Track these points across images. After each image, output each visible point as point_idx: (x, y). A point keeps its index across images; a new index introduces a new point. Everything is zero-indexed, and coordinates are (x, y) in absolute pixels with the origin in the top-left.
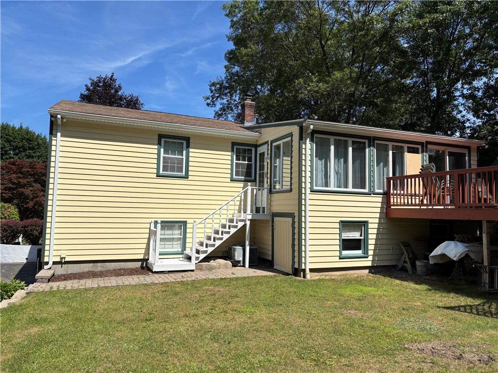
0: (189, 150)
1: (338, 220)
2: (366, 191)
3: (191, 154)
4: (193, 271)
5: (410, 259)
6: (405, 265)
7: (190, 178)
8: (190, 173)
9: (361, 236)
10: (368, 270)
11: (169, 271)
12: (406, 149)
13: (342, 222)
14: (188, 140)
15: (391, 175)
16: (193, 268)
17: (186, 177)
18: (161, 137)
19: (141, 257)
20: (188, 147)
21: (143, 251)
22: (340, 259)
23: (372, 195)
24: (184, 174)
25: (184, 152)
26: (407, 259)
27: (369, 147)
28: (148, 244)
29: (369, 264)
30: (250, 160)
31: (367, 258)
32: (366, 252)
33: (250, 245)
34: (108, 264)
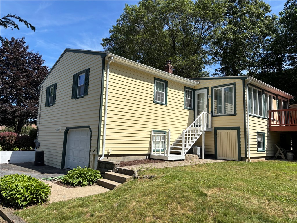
0: (167, 89)
1: (256, 131)
2: (263, 117)
3: (168, 91)
4: (183, 160)
5: (283, 152)
6: (280, 155)
7: (168, 105)
8: (168, 102)
9: (261, 140)
10: (264, 158)
11: (174, 160)
12: (272, 97)
13: (258, 132)
14: (166, 82)
15: (269, 110)
16: (184, 158)
17: (166, 104)
18: (156, 79)
19: (146, 152)
20: (167, 86)
21: (147, 149)
22: (258, 152)
23: (265, 119)
24: (164, 103)
25: (165, 89)
26: (281, 152)
27: (263, 94)
28: (150, 144)
29: (265, 155)
30: (191, 98)
31: (265, 152)
32: (264, 148)
33: (205, 146)
34: (130, 157)
